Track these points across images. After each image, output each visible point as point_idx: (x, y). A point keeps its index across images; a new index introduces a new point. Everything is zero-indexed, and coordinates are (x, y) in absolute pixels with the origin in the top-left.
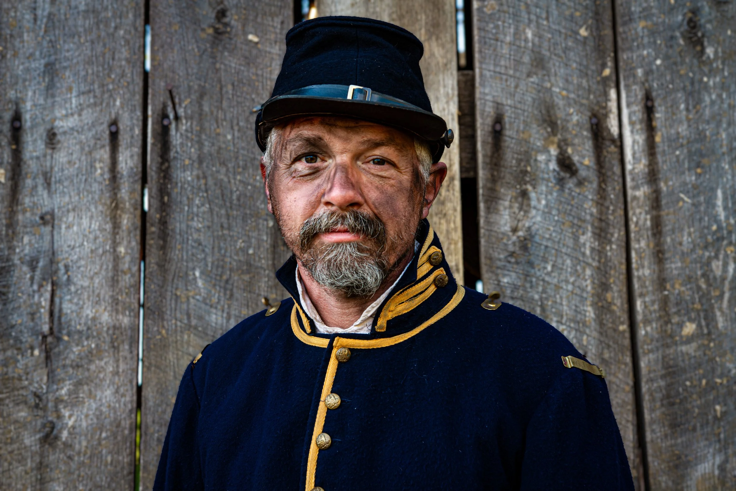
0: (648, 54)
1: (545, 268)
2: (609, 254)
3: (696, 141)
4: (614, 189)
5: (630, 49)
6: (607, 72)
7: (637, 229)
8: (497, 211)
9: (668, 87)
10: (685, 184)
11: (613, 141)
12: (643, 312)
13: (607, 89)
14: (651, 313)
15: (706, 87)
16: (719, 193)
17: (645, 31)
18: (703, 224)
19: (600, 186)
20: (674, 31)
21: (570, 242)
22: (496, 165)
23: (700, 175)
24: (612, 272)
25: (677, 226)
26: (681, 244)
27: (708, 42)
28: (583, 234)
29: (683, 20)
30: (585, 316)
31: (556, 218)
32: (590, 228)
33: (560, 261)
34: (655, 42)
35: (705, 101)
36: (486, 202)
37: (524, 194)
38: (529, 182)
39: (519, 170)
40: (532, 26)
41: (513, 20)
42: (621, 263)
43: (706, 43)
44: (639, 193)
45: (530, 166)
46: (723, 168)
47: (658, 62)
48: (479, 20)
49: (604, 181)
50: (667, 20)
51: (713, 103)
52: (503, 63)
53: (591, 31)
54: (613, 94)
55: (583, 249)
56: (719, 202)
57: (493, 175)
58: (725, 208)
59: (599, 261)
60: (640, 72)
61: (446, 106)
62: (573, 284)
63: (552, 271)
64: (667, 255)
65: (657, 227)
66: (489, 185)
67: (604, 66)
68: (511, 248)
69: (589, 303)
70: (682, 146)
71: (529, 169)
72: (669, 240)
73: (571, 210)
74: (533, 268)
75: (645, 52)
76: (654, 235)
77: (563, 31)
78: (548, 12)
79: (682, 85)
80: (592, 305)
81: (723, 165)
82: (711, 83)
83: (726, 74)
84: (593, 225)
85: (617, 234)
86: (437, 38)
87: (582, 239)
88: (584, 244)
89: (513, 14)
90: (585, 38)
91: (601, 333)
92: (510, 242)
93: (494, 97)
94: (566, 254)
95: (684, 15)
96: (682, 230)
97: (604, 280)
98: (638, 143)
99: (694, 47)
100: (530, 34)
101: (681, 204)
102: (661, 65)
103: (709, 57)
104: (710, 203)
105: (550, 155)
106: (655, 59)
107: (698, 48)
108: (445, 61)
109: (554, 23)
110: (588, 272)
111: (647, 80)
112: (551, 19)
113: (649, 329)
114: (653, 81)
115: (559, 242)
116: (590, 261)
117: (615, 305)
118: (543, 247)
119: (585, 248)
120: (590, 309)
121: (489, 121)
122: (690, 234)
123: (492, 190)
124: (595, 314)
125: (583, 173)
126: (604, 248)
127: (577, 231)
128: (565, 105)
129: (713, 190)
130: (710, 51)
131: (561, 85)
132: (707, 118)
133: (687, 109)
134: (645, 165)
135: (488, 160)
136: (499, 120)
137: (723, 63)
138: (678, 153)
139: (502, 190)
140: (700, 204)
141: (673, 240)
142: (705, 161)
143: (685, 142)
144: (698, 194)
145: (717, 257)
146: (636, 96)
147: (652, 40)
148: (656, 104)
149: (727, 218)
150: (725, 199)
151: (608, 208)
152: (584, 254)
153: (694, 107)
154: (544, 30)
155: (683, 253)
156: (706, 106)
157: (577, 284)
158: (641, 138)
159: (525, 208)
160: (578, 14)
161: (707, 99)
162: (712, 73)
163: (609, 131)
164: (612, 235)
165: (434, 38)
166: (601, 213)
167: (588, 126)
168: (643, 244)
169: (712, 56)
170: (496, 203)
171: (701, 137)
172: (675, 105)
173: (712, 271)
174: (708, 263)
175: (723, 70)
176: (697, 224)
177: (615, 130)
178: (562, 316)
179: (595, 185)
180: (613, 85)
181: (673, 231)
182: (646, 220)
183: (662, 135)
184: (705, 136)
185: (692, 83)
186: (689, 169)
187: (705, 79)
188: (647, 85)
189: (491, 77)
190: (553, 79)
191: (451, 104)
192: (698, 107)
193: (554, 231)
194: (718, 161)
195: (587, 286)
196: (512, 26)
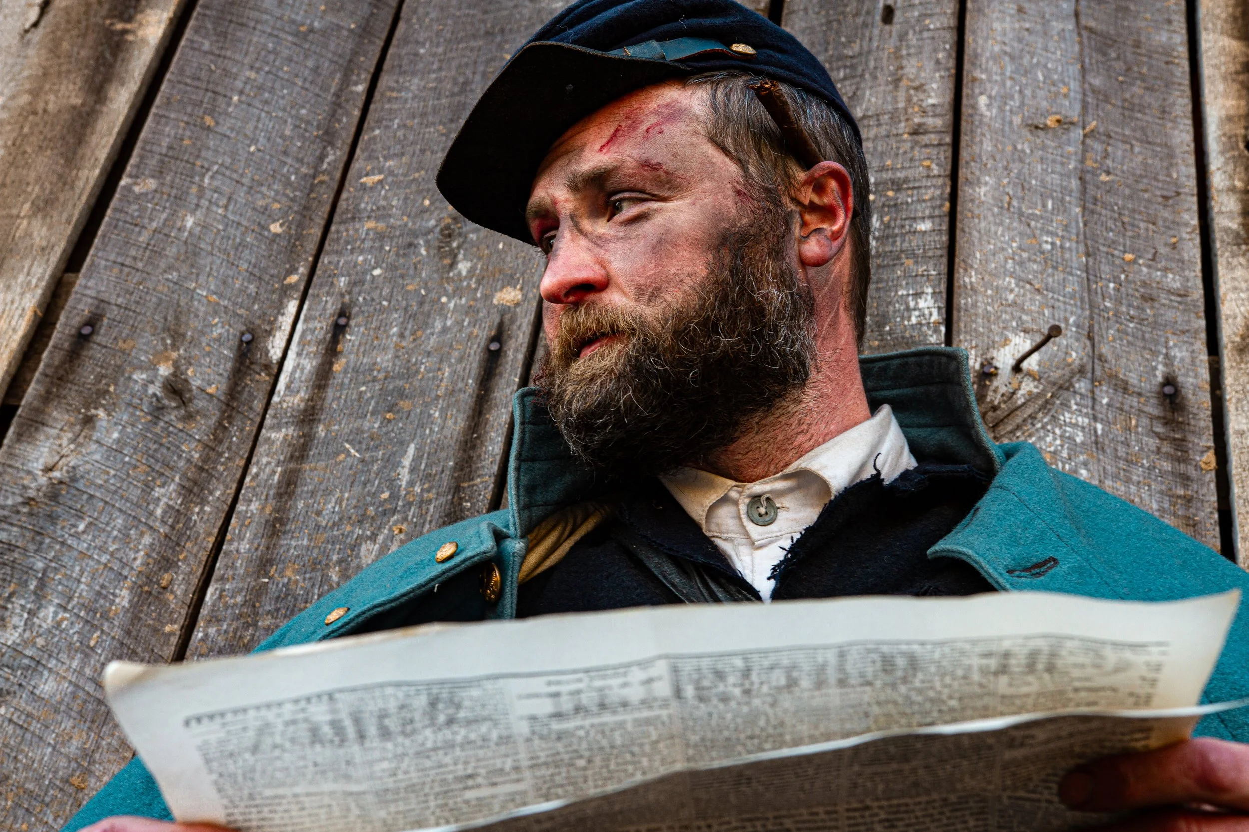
0: (365, 260)
1: (74, 526)
2: (195, 517)
3: (400, 376)
4: (242, 430)
5: (339, 253)
6: (293, 279)
7: (254, 484)
8: (32, 440)
9: (380, 303)
10: (360, 431)
11: (267, 367)
12: (214, 605)
13: (285, 301)
14: (227, 607)
15: (442, 311)
16: (411, 450)
17: (371, 233)
18: (368, 487)
19: (220, 424)
20: (417, 237)
21: (135, 493)
22: (60, 379)
23: (389, 421)
24: (189, 545)
25: (322, 487)
26: (319, 513)
27: (464, 255)
28: (163, 485)
29: (436, 226)
30: (113, 603)
31: (127, 459)
32: (177, 479)
33: (104, 518)
34: (381, 247)
35: (433, 327)
36: (21, 425)
37: (89, 421)
38: (103, 406)
39: (94, 389)
40: (198, 213)
41: (172, 204)
42: (209, 534)
43: (460, 256)
44: (277, 436)
45: (116, 384)
46: (430, 416)
47: (377, 272)
48: (120, 200)
49: (230, 418)
50: (410, 224)
51: (445, 330)
52: (133, 252)
53: (289, 228)
54: (292, 307)
55: (151, 507)
56: (407, 462)
57: (49, 392)
58: (412, 470)
59: (173, 527)
60: (343, 282)
61: (18, 298)
62: (112, 554)
63: (84, 532)
64: (291, 526)
65: (288, 485)
66: (36, 403)
67: (292, 270)
68: (32, 493)
69: (128, 583)
70: (374, 380)
71: (112, 389)
72: (301, 504)
73: (156, 451)
74: (54, 524)
75: (361, 258)
76: (279, 495)
77: (245, 223)
78: (230, 199)
79: (404, 303)
80: (131, 589)
81: (432, 412)
82: (451, 305)
83: (479, 295)
84: (184, 475)
85: (219, 492)
86: (44, 217)
87: (158, 492)
88: (159, 499)
89: (176, 197)
90: (277, 235)
91: (128, 633)
92: (33, 485)
93: (99, 292)
94: (121, 510)
95: (439, 220)
96: (328, 492)
97: (169, 554)
98: (302, 370)
99: (442, 258)
100: (190, 222)
101: (342, 457)
102: (379, 276)
103: (459, 273)
104: (392, 462)
105: (156, 376)
106: (374, 268)
107: (447, 261)
108: (44, 243)
109: (234, 213)
110: (147, 539)
111: (350, 293)
112: (231, 208)
113: (212, 631)
114: (359, 294)
115: (115, 492)
116: (158, 524)
117: (172, 592)
118: (85, 497)
119: (157, 505)
120: (125, 593)
121: (76, 321)
122: (339, 501)
123: (38, 411)
124: (130, 601)
125: (200, 403)
126: (188, 509)
127: (154, 479)
128: (206, 313)
129: (403, 445)
130: (463, 267)
131: (212, 288)
132: (429, 349)
133: (402, 336)
134: (302, 400)
135: (49, 372)
136: (93, 322)
137: (479, 283)
138: (363, 389)
139: (55, 413)
140: (374, 460)
141: (307, 506)
142: (405, 404)
143: (381, 376)
144: (377, 448)
145: (373, 537)
146: (324, 310)
147: (377, 244)
148: (352, 323)
149: (411, 483)
150: (417, 459)
151: (221, 455)
152: (151, 513)
153: (413, 333)
154: (215, 219)
155: (318, 526)
156: (432, 334)
157: (119, 555)
158: (309, 365)
159: (81, 439)
160: (277, 206)
161: (438, 325)
162: (458, 292)
163: (267, 352)
164: (211, 493)
165: (40, 216)
166: (205, 459)
167: (234, 343)
168: (254, 506)
169: (464, 273)
170: (37, 429)
171: (409, 372)
172: (384, 326)
173: (358, 556)
174: (356, 546)
175: (476, 290)
176: (357, 489)
177: (275, 354)
178: (71, 599)
179: (213, 421)
180: (297, 295)
181: (313, 493)
182: (274, 472)
183: (347, 363)
184: (417, 372)
185: (421, 304)
186: (373, 413)
187: (444, 300)
188: (347, 298)
189: (106, 267)
190: (202, 279)
191: (28, 296)
192: (419, 333)
193: (115, 476)
194: (426, 405)
195: (135, 559)
196: (167, 211)
